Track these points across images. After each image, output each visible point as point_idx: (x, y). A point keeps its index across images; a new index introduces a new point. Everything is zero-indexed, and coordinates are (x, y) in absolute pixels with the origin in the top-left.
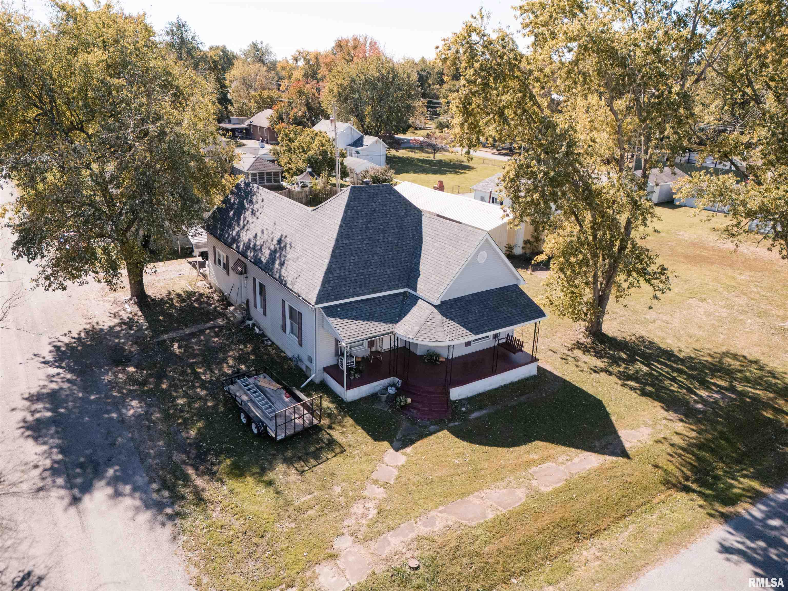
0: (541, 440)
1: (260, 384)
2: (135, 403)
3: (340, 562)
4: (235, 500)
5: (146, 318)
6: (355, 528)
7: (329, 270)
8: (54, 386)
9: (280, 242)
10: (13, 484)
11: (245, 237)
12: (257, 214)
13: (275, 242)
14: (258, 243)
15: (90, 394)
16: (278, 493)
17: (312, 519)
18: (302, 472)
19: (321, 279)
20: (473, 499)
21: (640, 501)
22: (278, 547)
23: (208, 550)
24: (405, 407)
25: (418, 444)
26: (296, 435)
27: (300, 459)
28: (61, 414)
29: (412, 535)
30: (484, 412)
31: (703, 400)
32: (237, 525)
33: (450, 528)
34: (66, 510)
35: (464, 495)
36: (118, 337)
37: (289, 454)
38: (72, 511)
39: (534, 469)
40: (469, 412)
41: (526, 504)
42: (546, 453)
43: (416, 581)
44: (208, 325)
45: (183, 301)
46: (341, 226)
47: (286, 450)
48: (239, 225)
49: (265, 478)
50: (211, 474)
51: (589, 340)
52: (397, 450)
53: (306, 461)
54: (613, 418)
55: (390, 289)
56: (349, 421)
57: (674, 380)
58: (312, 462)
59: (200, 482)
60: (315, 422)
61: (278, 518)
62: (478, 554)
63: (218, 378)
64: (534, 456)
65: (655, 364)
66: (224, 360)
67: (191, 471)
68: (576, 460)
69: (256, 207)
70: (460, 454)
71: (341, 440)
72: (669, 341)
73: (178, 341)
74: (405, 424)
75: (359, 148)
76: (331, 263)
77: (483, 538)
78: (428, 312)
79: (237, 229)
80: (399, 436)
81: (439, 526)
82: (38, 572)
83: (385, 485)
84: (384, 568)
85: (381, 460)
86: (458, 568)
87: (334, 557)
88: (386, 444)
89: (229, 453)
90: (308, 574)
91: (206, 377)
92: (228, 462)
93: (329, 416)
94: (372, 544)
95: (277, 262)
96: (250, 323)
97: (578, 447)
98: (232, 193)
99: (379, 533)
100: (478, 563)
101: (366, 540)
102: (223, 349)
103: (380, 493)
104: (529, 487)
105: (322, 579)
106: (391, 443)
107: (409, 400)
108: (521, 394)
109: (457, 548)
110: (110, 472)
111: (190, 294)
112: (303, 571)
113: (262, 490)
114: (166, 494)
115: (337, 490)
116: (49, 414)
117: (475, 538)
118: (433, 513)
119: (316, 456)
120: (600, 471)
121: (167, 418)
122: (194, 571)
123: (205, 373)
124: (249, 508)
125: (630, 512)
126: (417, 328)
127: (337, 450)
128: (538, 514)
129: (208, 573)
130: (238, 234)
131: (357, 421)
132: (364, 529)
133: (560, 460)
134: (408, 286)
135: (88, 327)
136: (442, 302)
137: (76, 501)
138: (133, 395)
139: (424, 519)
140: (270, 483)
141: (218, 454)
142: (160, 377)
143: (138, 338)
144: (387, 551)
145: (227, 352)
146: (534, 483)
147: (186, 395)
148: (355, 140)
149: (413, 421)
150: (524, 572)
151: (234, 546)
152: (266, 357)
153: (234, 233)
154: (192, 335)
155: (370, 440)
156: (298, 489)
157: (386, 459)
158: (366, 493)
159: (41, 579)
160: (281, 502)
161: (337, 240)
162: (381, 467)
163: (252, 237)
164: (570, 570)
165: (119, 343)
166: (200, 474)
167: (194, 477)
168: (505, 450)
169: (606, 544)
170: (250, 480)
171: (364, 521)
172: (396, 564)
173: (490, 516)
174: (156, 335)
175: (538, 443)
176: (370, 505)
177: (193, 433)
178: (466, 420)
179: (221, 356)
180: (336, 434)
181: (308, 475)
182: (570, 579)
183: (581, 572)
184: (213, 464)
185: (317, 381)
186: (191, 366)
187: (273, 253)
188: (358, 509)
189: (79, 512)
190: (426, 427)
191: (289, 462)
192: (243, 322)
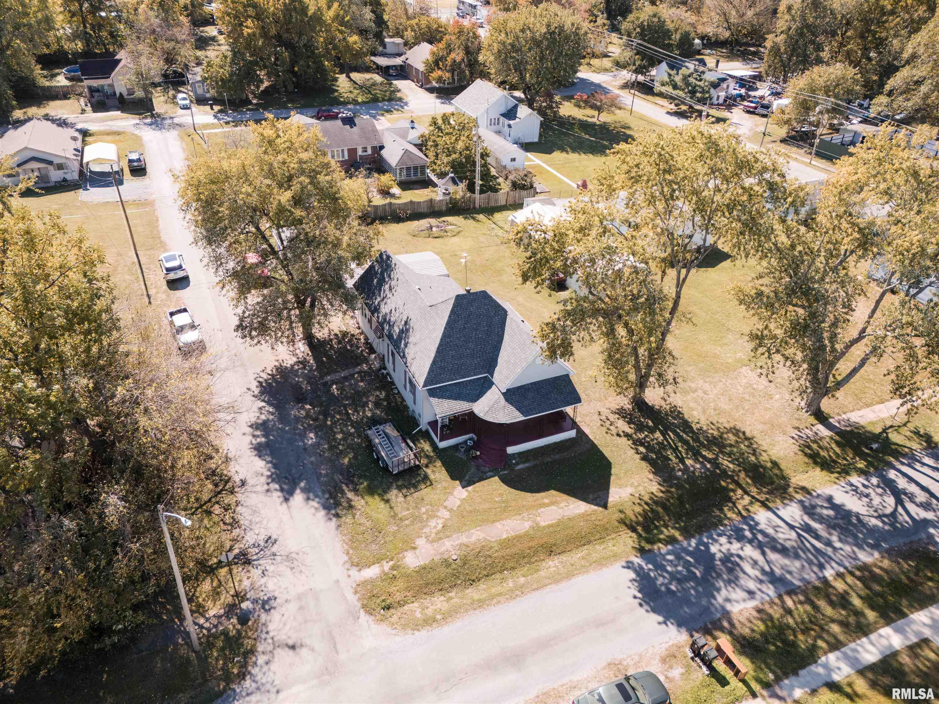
0: (555, 490)
1: (387, 431)
2: (312, 435)
3: (417, 552)
4: (368, 510)
5: (314, 359)
6: (429, 534)
7: (434, 362)
8: (263, 417)
9: (406, 323)
10: (253, 486)
11: (384, 309)
12: (393, 291)
13: (403, 323)
14: (392, 319)
15: (286, 426)
16: (391, 508)
17: (407, 526)
18: (405, 496)
19: (428, 369)
20: (498, 525)
21: (597, 537)
22: (387, 539)
23: (352, 536)
24: (476, 457)
25: (477, 484)
26: (405, 471)
27: (405, 487)
28: (271, 440)
29: (457, 542)
30: (527, 465)
31: (686, 469)
32: (368, 524)
33: (479, 540)
34: (281, 504)
35: (494, 521)
36: (297, 376)
37: (400, 483)
38: (285, 505)
39: (543, 509)
40: (517, 464)
41: (528, 531)
42: (554, 499)
43: (454, 566)
44: (357, 370)
45: (339, 342)
46: (445, 328)
47: (398, 480)
48: (380, 296)
49: (385, 498)
50: (355, 491)
51: (630, 407)
52: (463, 487)
53: (408, 488)
54: (612, 478)
55: (475, 375)
56: (439, 464)
57: (675, 450)
58: (412, 490)
59: (350, 495)
60: (417, 463)
61: (389, 523)
62: (490, 556)
63: (362, 419)
64: (546, 501)
65: (671, 434)
66: (366, 404)
67: (344, 487)
68: (571, 507)
69: (393, 283)
70: (501, 495)
71: (432, 477)
72: (695, 413)
73: (336, 384)
74: (473, 470)
75: (511, 122)
76: (436, 357)
77: (496, 548)
78: (497, 397)
79: (379, 299)
80: (467, 478)
81: (473, 539)
82: (274, 537)
83: (451, 510)
84: (439, 557)
85: (451, 493)
86: (477, 562)
87: (415, 548)
88: (458, 482)
89: (365, 478)
90: (401, 555)
91: (354, 418)
92: (365, 484)
93: (427, 457)
94: (436, 545)
95: (403, 342)
96: (385, 372)
97: (576, 498)
98: (377, 261)
99: (440, 539)
100: (489, 561)
101: (432, 542)
102: (365, 393)
103: (446, 514)
104: (534, 521)
105: (407, 559)
106: (461, 482)
107: (478, 453)
108: (557, 453)
109: (479, 552)
110: (302, 484)
111: (345, 334)
112: (399, 554)
113: (382, 505)
114: (332, 501)
115: (423, 510)
116: (263, 440)
117: (491, 548)
118: (473, 531)
119: (415, 486)
120: (583, 516)
121: (331, 448)
122: (346, 547)
123: (353, 415)
124: (374, 515)
125: (589, 542)
126: (487, 409)
127: (428, 483)
128: (532, 539)
129: (352, 548)
130: (379, 304)
131: (444, 464)
132: (433, 535)
133: (561, 505)
134: (488, 372)
135: (277, 364)
136: (508, 390)
137: (286, 500)
138: (310, 428)
139: (467, 533)
140: (387, 501)
141: (360, 477)
142: (326, 415)
143: (311, 378)
144: (443, 549)
145: (368, 397)
146: (538, 519)
147: (342, 432)
148: (509, 108)
149: (478, 468)
150: (513, 568)
151: (365, 536)
152: (393, 404)
153: (376, 303)
154: (346, 378)
155: (448, 478)
156: (402, 507)
157: (455, 493)
158: (439, 514)
159: (276, 541)
160: (392, 514)
161: (441, 339)
162: (451, 498)
163: (388, 312)
164: (538, 570)
165: (298, 382)
166: (350, 491)
167: (346, 491)
168: (529, 494)
169: (565, 559)
170: (376, 497)
171: (434, 531)
172: (446, 557)
173: (504, 536)
174: (322, 377)
175: (553, 492)
176: (440, 521)
177: (346, 461)
178: (513, 470)
179: (364, 400)
180: (429, 471)
181: (409, 498)
182: (535, 576)
183: (542, 573)
184: (357, 484)
185: (424, 429)
186: (345, 406)
187: (401, 331)
188: (432, 523)
189: (289, 507)
190: (485, 473)
191: (399, 488)
192: (380, 369)
